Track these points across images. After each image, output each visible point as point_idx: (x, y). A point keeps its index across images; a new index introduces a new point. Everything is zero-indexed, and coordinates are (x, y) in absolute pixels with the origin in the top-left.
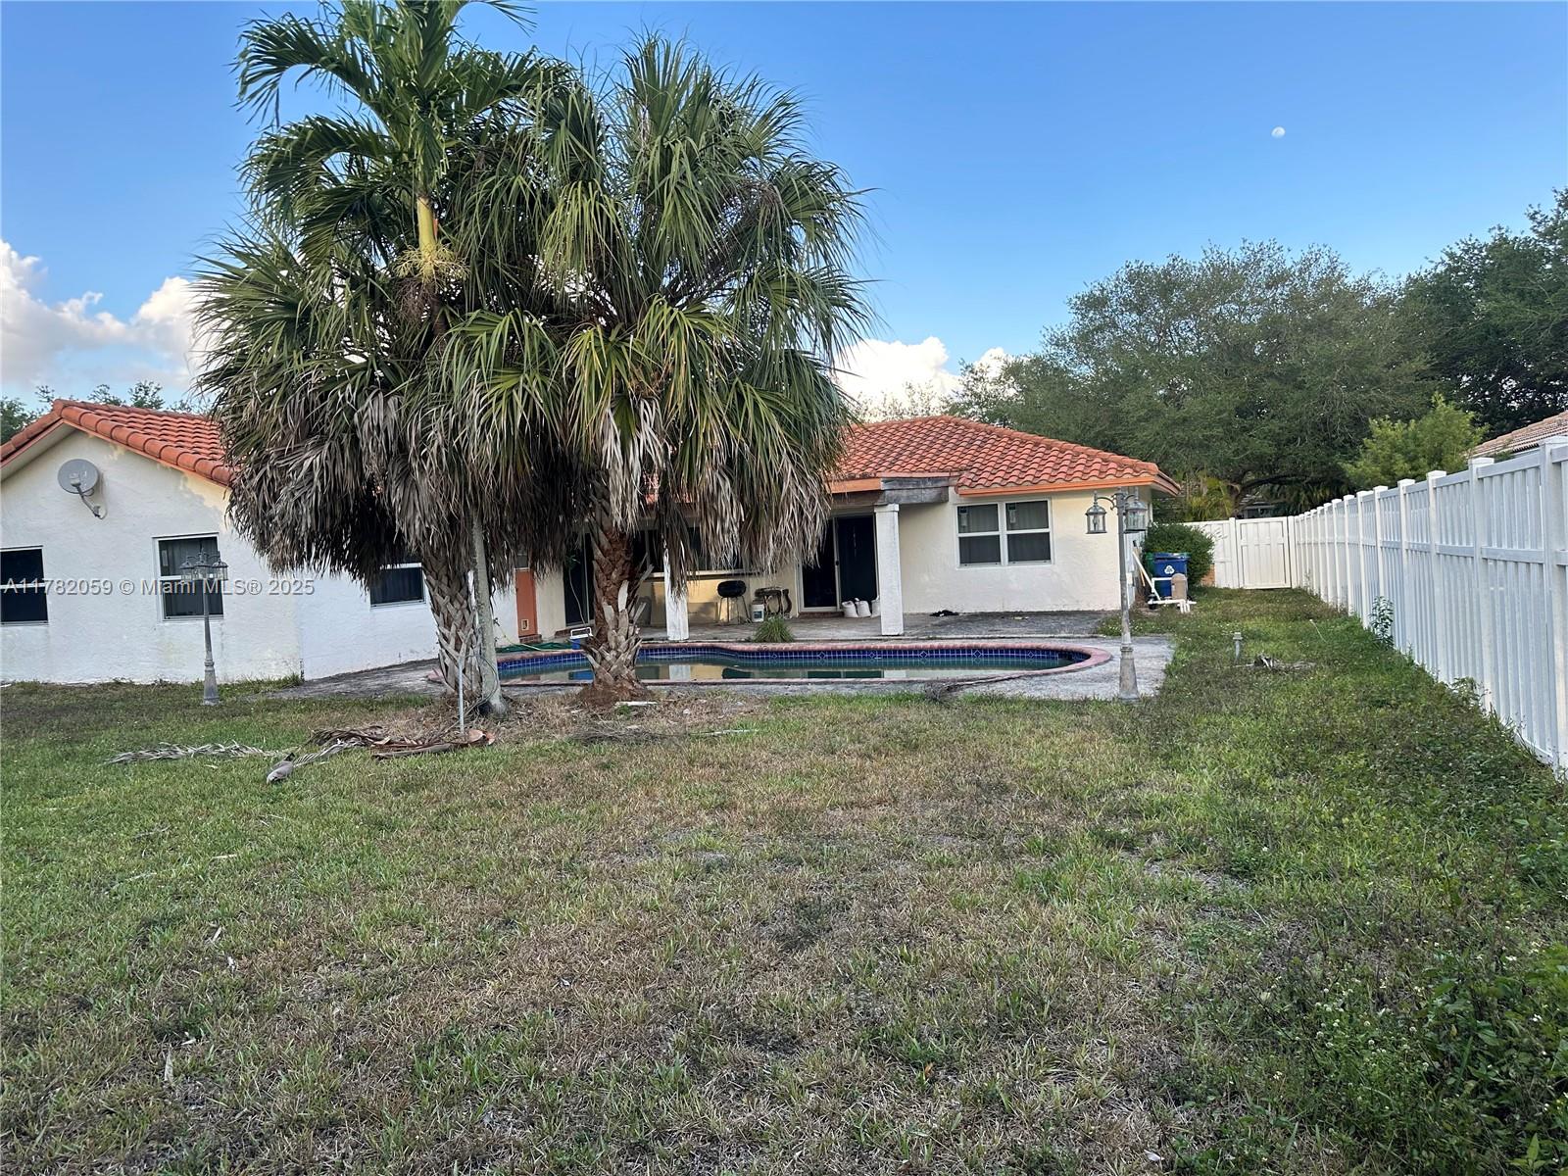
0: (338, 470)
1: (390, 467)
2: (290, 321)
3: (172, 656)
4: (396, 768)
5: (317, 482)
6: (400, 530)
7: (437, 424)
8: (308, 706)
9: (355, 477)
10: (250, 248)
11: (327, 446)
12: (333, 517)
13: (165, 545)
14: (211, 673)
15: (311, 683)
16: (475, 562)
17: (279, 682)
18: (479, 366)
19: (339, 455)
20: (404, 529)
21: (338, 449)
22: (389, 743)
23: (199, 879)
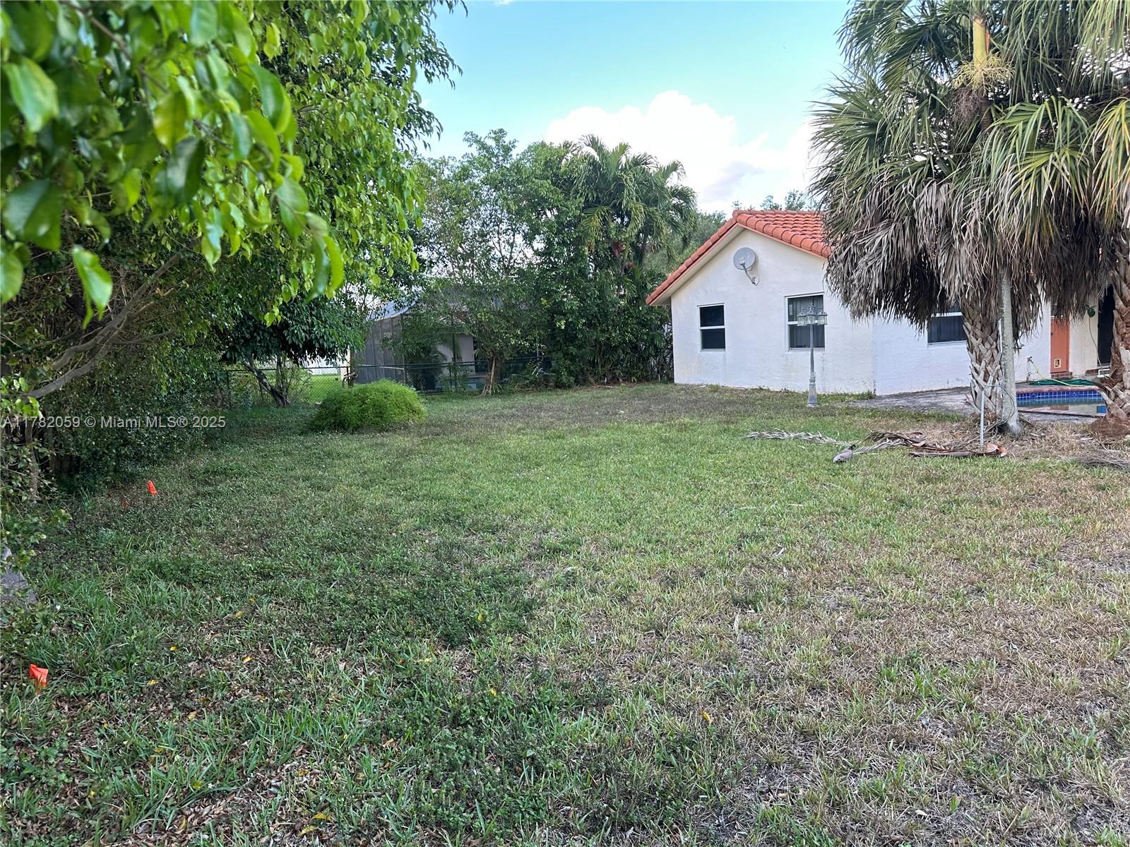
0: (900, 244)
1: (939, 239)
2: (872, 137)
3: (792, 374)
4: (926, 464)
5: (884, 255)
6: (943, 288)
7: (976, 203)
8: (874, 413)
9: (912, 249)
10: (848, 87)
11: (893, 225)
12: (896, 279)
13: (792, 301)
14: (813, 386)
15: (880, 398)
16: (1002, 311)
17: (859, 395)
18: (1014, 151)
19: (901, 232)
20: (947, 287)
21: (901, 228)
22: (924, 445)
23: (779, 515)
